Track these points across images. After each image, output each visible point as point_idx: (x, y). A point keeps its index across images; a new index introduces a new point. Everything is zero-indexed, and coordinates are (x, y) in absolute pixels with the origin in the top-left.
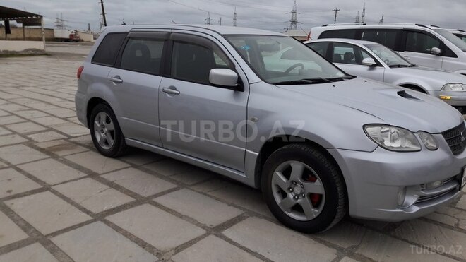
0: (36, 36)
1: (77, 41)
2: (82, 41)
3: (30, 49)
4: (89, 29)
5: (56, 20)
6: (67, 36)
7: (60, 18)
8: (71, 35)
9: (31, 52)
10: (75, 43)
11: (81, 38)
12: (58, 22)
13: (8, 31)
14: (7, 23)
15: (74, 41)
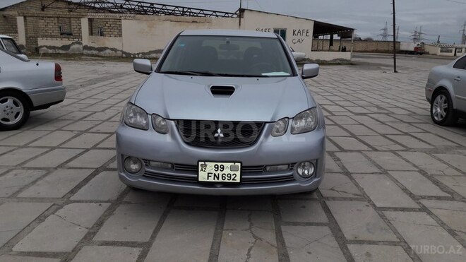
0: (371, 49)
1: (421, 54)
2: (428, 53)
3: (338, 59)
4: (438, 42)
5: (413, 34)
6: (412, 49)
7: (418, 31)
8: (416, 48)
9: (339, 62)
10: (419, 55)
11: (427, 50)
12: (415, 35)
13: (331, 44)
14: (332, 37)
15: (418, 53)
